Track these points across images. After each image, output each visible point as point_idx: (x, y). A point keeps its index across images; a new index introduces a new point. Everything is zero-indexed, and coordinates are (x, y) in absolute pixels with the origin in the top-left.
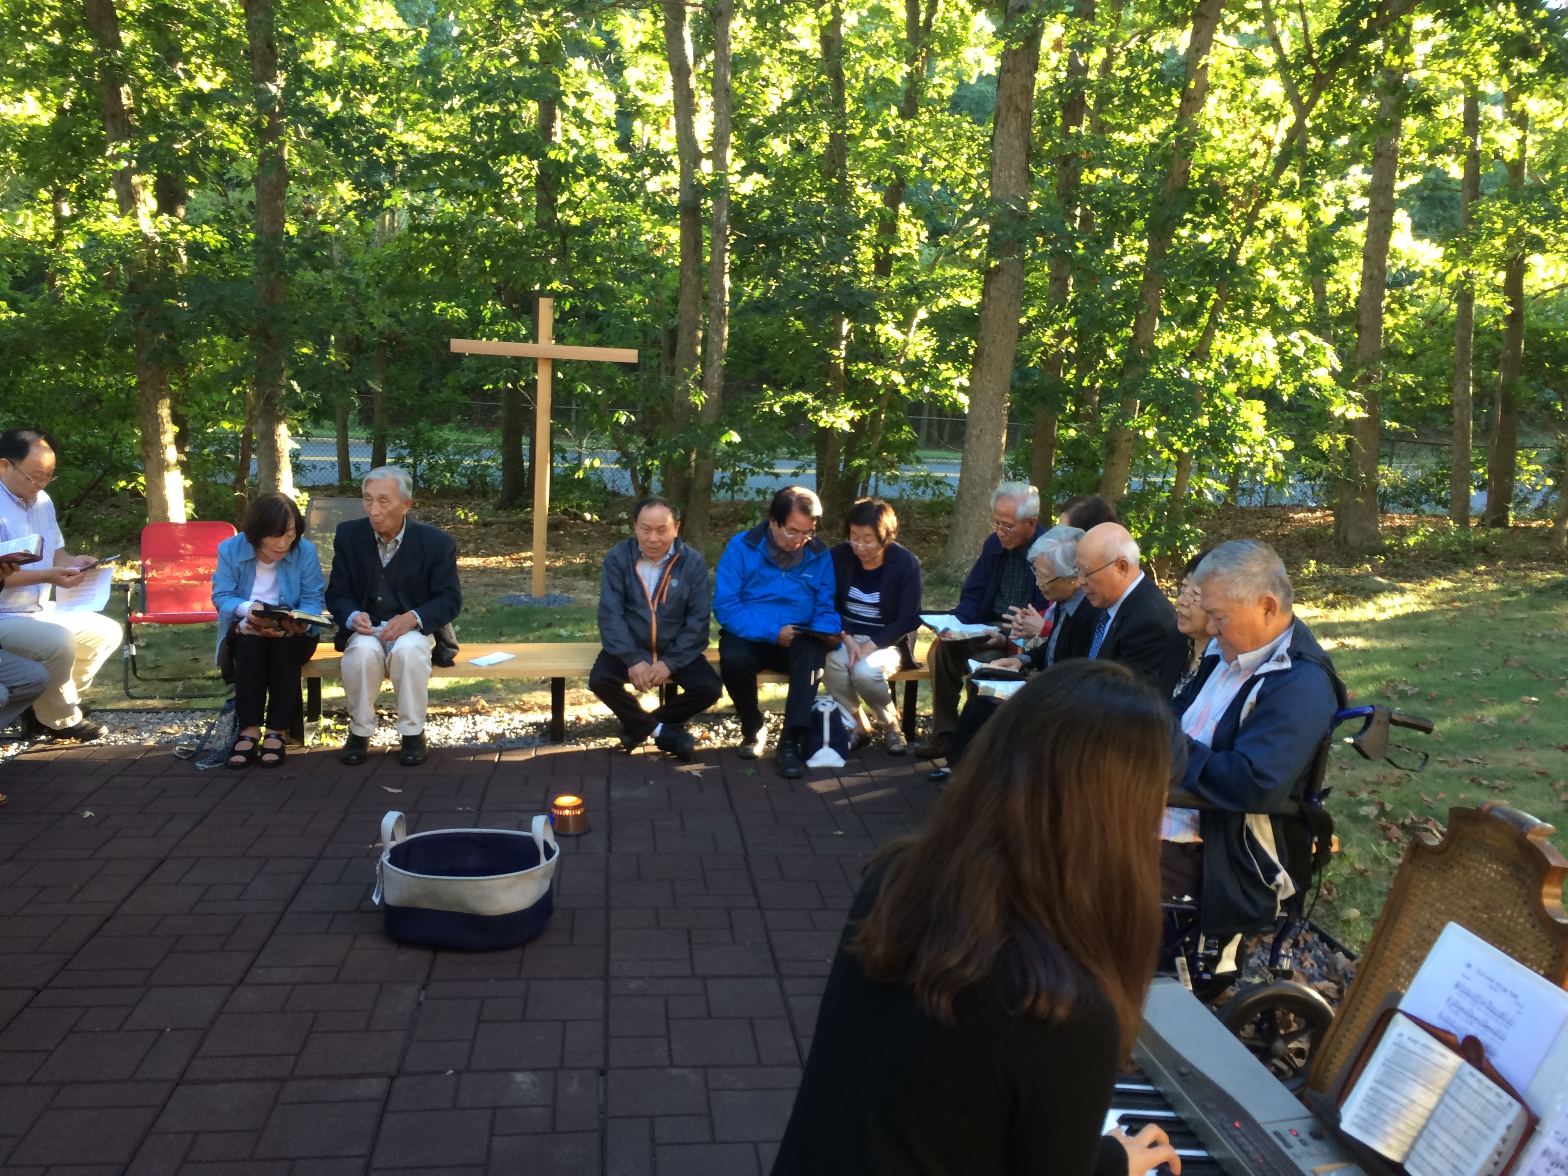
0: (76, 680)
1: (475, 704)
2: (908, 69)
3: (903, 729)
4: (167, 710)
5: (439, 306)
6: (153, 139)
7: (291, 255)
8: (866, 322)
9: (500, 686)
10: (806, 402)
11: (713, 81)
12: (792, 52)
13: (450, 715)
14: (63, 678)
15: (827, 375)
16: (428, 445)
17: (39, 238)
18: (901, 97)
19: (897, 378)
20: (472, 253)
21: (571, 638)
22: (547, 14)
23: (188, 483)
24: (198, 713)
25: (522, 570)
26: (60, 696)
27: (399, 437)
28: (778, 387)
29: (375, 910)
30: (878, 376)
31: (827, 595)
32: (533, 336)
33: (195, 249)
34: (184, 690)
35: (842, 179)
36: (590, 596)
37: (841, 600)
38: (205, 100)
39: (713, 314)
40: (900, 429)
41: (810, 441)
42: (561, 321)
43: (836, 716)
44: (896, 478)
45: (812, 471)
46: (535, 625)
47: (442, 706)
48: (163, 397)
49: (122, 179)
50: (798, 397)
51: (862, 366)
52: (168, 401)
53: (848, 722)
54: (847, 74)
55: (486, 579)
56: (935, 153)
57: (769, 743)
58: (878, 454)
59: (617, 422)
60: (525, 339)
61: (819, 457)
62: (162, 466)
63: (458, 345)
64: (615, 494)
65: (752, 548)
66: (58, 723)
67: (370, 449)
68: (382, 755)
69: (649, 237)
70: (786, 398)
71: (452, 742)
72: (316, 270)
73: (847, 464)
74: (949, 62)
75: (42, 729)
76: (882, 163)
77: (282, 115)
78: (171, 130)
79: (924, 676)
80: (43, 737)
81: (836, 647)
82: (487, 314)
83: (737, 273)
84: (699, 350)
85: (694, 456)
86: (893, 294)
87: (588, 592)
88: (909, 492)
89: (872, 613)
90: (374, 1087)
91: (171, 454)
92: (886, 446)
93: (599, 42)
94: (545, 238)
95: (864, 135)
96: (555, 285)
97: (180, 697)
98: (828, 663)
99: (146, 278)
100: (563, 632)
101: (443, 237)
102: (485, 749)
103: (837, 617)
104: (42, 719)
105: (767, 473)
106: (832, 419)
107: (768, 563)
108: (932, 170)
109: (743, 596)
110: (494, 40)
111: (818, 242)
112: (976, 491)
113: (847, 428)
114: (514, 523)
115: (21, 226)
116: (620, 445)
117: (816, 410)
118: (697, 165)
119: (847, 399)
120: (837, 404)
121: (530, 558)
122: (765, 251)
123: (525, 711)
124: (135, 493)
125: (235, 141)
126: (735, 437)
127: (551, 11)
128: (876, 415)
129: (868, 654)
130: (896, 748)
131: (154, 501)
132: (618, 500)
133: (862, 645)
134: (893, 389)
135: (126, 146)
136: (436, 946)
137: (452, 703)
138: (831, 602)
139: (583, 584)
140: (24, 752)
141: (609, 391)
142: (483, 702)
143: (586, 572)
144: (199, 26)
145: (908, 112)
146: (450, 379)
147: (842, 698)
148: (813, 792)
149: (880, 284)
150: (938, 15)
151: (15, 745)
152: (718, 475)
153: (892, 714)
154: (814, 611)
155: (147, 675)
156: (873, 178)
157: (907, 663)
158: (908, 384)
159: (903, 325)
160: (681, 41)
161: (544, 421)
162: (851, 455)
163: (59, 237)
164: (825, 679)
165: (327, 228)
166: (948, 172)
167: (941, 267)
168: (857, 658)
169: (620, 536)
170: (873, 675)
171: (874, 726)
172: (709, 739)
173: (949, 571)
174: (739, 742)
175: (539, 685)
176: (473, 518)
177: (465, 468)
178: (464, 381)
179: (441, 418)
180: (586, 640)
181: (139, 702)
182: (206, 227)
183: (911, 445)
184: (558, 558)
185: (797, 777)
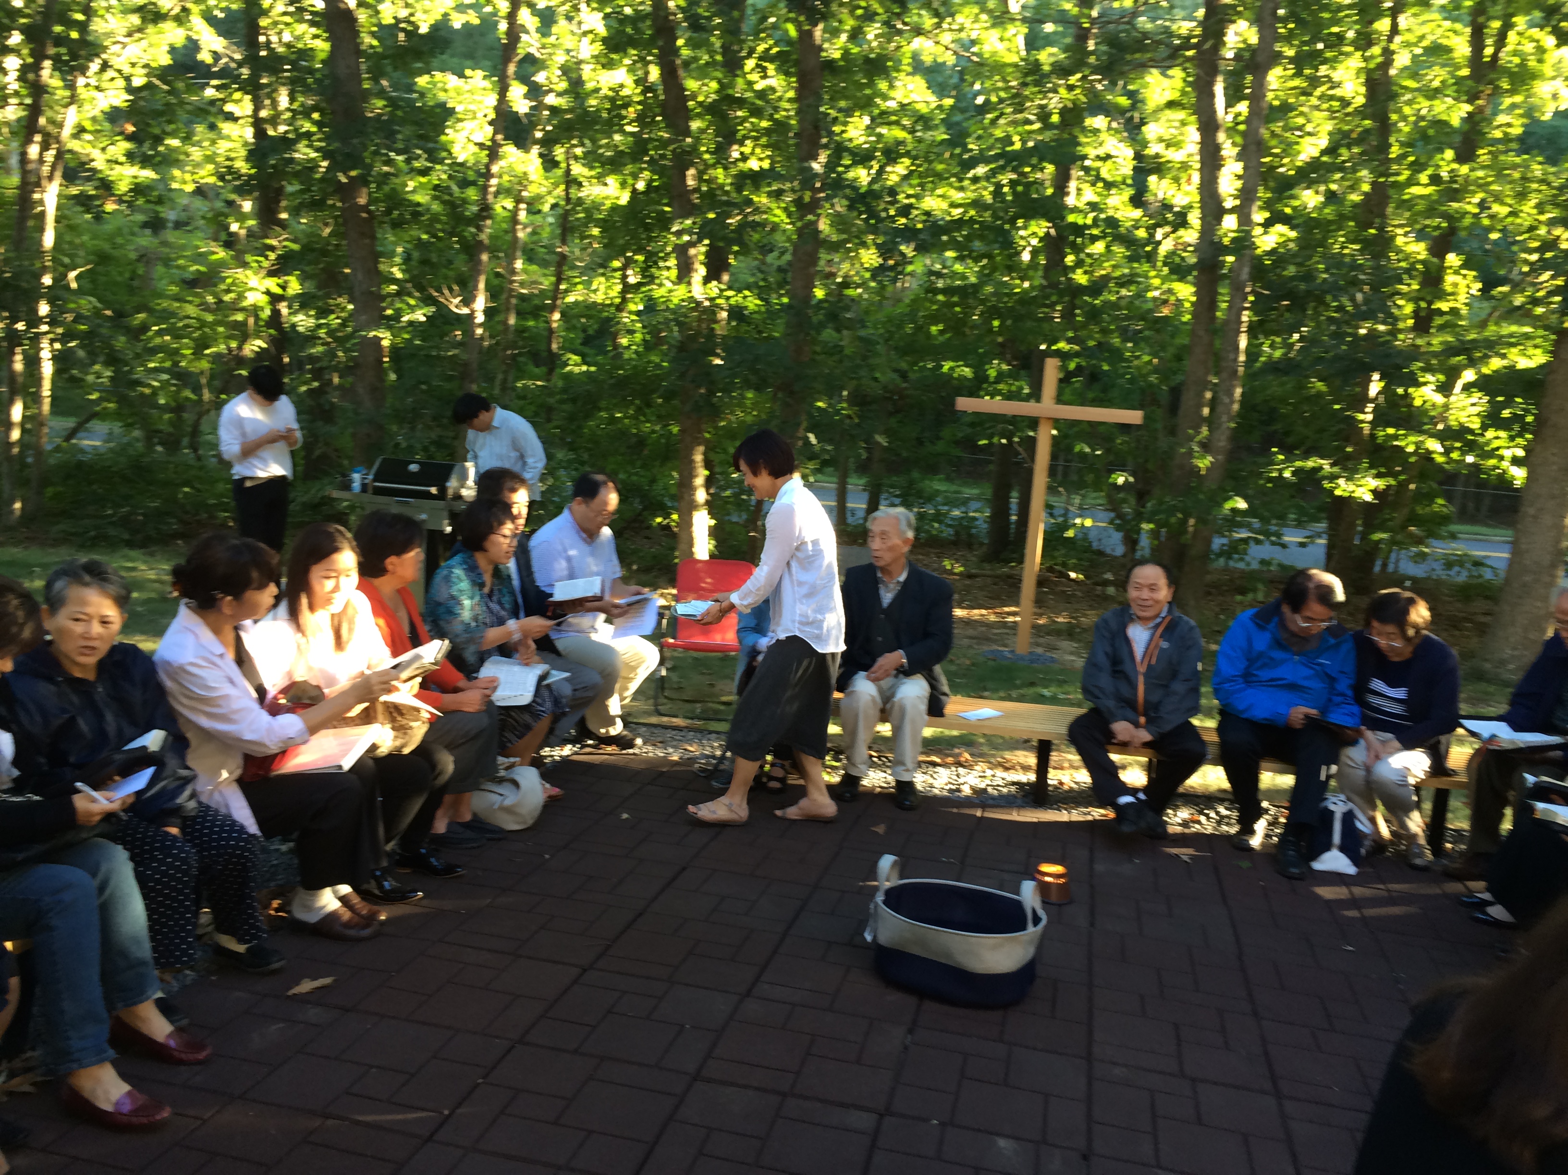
0: (621, 695)
1: (960, 755)
2: (1469, 108)
3: (1429, 843)
4: (689, 729)
5: (947, 366)
6: (711, 216)
7: (818, 318)
8: (1400, 386)
9: (982, 740)
10: (1321, 468)
11: (1244, 134)
12: (1332, 98)
13: (934, 764)
14: (610, 694)
15: (1347, 440)
16: (919, 494)
17: (608, 302)
18: (1457, 139)
19: (1434, 445)
20: (982, 313)
21: (1053, 700)
22: (1073, 79)
23: (713, 522)
24: (714, 736)
25: (1005, 625)
26: (606, 708)
27: (892, 487)
28: (1289, 451)
29: (866, 946)
30: (1409, 443)
31: (1344, 685)
32: (1036, 395)
33: (736, 312)
34: (703, 712)
35: (1381, 229)
36: (1073, 658)
37: (1361, 691)
38: (756, 179)
39: (1224, 375)
40: (1432, 501)
41: (1320, 509)
42: (1065, 380)
43: (1349, 818)
44: (1423, 556)
45: (1322, 541)
46: (1018, 682)
47: (927, 754)
48: (699, 444)
49: (682, 251)
50: (1311, 463)
51: (1391, 431)
52: (701, 449)
53: (1363, 826)
54: (1394, 117)
55: (970, 632)
56: (1498, 198)
57: (1268, 836)
58: (1404, 527)
59: (1115, 485)
60: (1028, 398)
61: (1330, 528)
62: (693, 506)
63: (964, 403)
64: (1101, 553)
65: (1261, 627)
66: (603, 731)
67: (866, 496)
68: (871, 796)
69: (1156, 294)
70: (1298, 464)
71: (936, 791)
72: (838, 330)
73: (1364, 536)
74: (1518, 99)
75: (591, 735)
76: (1431, 212)
77: (820, 190)
78: (726, 207)
79: (1460, 785)
80: (590, 742)
81: (1353, 742)
82: (992, 373)
83: (1253, 330)
84: (1206, 411)
85: (1192, 522)
86: (1435, 355)
87: (1072, 653)
88: (1440, 573)
89: (1397, 709)
90: (864, 1121)
91: (701, 496)
92: (1413, 519)
93: (1124, 101)
94: (1054, 298)
95: (1412, 182)
96: (1062, 345)
97: (699, 719)
98: (1343, 759)
99: (693, 338)
100: (1046, 692)
101: (955, 299)
102: (967, 802)
103: (1355, 709)
104: (591, 726)
105: (1273, 544)
106: (1351, 487)
107: (1279, 644)
108: (1492, 217)
109: (1248, 678)
110: (1020, 108)
111: (1353, 299)
112: (1527, 578)
113: (1368, 497)
114: (997, 577)
115: (595, 291)
116: (1113, 506)
117: (1333, 478)
118: (1219, 220)
119: (1371, 467)
120: (1356, 471)
121: (1014, 614)
122: (1288, 309)
123: (1007, 769)
124: (667, 527)
125: (779, 216)
126: (1241, 504)
127: (1079, 76)
128: (1402, 485)
129: (1391, 754)
130: (1418, 861)
131: (683, 536)
132: (1103, 559)
133: (1384, 742)
134: (1427, 456)
135: (689, 222)
136: (922, 993)
137: (937, 752)
138: (1349, 693)
139: (1066, 645)
140: (576, 753)
141: (1108, 451)
142: (967, 756)
143: (1070, 632)
144: (756, 112)
145: (1465, 155)
146: (947, 432)
147: (1356, 798)
148: (1318, 897)
149: (1419, 342)
150: (1509, 48)
151: (569, 746)
152: (1218, 542)
153: (1416, 823)
154: (1330, 700)
155: (674, 695)
156: (1418, 227)
157: (1439, 768)
158: (1447, 452)
159: (1445, 389)
160: (1212, 95)
161: (1040, 479)
162: (1371, 527)
163: (624, 300)
164: (1338, 776)
165: (850, 292)
166: (1510, 219)
167: (1497, 324)
168: (1378, 757)
169: (1107, 598)
170: (1394, 778)
171: (1392, 833)
172: (1199, 822)
173: (1488, 666)
174: (1234, 830)
175: (1024, 744)
176: (959, 569)
177: (952, 519)
178: (960, 435)
179: (932, 469)
180: (1071, 703)
181: (665, 719)
182: (747, 293)
183: (1444, 520)
184: (1041, 615)
185: (1300, 878)
